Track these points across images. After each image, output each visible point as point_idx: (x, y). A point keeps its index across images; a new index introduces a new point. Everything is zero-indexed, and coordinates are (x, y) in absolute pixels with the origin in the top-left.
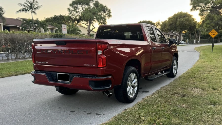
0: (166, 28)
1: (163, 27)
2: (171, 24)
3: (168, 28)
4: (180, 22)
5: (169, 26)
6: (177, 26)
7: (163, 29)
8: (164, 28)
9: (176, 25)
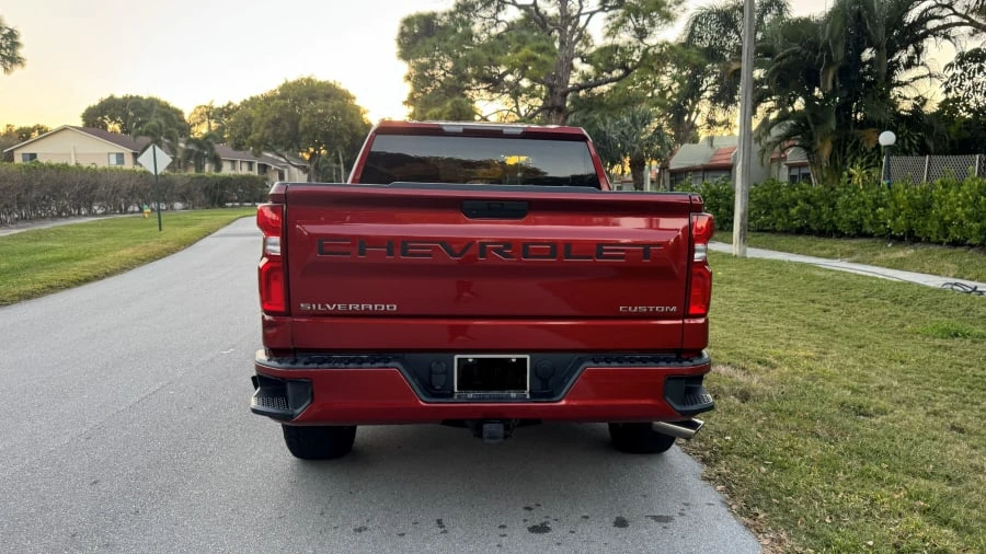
0: (255, 136)
1: (238, 130)
2: (276, 122)
3: (263, 134)
4: (314, 116)
5: (268, 127)
6: (301, 128)
7: (240, 137)
8: (247, 134)
9: (295, 124)
